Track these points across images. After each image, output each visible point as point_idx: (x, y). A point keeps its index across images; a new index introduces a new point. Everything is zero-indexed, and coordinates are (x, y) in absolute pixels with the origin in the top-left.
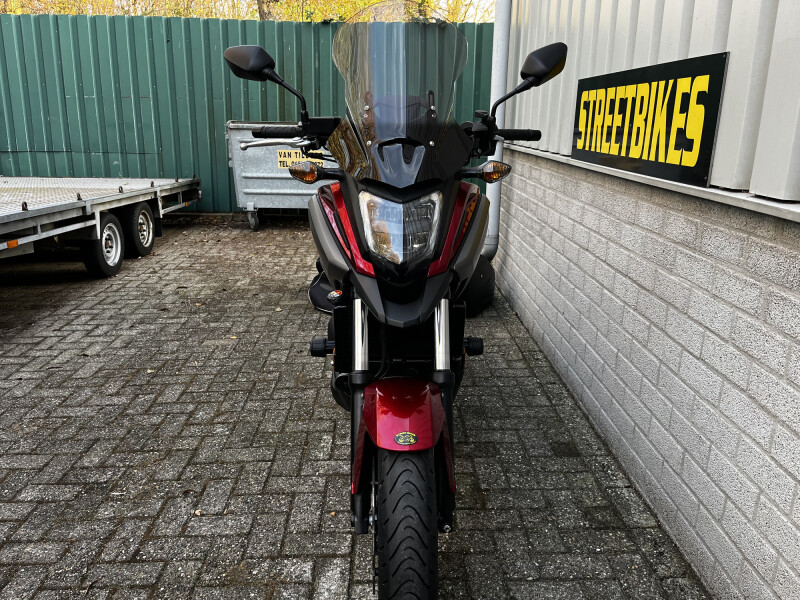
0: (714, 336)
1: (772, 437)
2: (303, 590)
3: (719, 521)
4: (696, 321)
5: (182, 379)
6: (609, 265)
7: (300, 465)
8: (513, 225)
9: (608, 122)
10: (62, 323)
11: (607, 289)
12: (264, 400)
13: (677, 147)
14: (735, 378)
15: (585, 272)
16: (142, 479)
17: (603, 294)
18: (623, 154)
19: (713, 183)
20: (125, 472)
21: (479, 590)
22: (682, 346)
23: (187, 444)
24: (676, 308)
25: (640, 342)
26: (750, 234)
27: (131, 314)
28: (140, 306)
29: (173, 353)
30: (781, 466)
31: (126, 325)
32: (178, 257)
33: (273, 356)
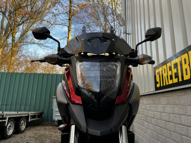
6: (183, 125)
9: (170, 73)
11: (184, 135)
32: (31, 134)
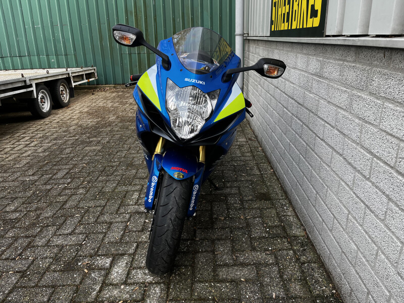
0: (329, 126)
1: (354, 180)
2: (103, 272)
3: (331, 231)
4: (321, 118)
5: (67, 167)
6: (286, 94)
7: (119, 208)
8: (250, 81)
9: (283, 12)
10: (15, 141)
11: (285, 108)
12: (108, 176)
13: (311, 18)
14: (337, 149)
15: (277, 100)
16: (34, 217)
17: (284, 111)
18: (290, 28)
19: (327, 34)
20: (26, 214)
21: (199, 271)
22: (316, 134)
23: (61, 199)
24: (313, 112)
25: (298, 135)
26: (344, 61)
27: (51, 136)
28: (57, 132)
29: (67, 154)
30: (358, 197)
31: (47, 141)
33: (118, 154)
